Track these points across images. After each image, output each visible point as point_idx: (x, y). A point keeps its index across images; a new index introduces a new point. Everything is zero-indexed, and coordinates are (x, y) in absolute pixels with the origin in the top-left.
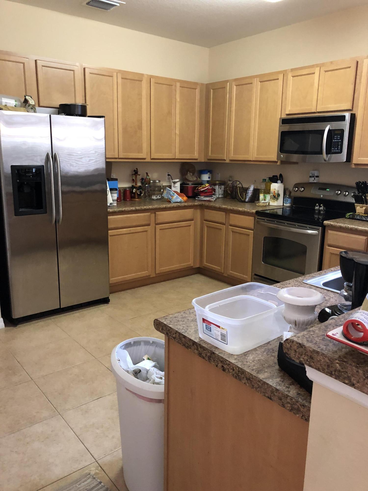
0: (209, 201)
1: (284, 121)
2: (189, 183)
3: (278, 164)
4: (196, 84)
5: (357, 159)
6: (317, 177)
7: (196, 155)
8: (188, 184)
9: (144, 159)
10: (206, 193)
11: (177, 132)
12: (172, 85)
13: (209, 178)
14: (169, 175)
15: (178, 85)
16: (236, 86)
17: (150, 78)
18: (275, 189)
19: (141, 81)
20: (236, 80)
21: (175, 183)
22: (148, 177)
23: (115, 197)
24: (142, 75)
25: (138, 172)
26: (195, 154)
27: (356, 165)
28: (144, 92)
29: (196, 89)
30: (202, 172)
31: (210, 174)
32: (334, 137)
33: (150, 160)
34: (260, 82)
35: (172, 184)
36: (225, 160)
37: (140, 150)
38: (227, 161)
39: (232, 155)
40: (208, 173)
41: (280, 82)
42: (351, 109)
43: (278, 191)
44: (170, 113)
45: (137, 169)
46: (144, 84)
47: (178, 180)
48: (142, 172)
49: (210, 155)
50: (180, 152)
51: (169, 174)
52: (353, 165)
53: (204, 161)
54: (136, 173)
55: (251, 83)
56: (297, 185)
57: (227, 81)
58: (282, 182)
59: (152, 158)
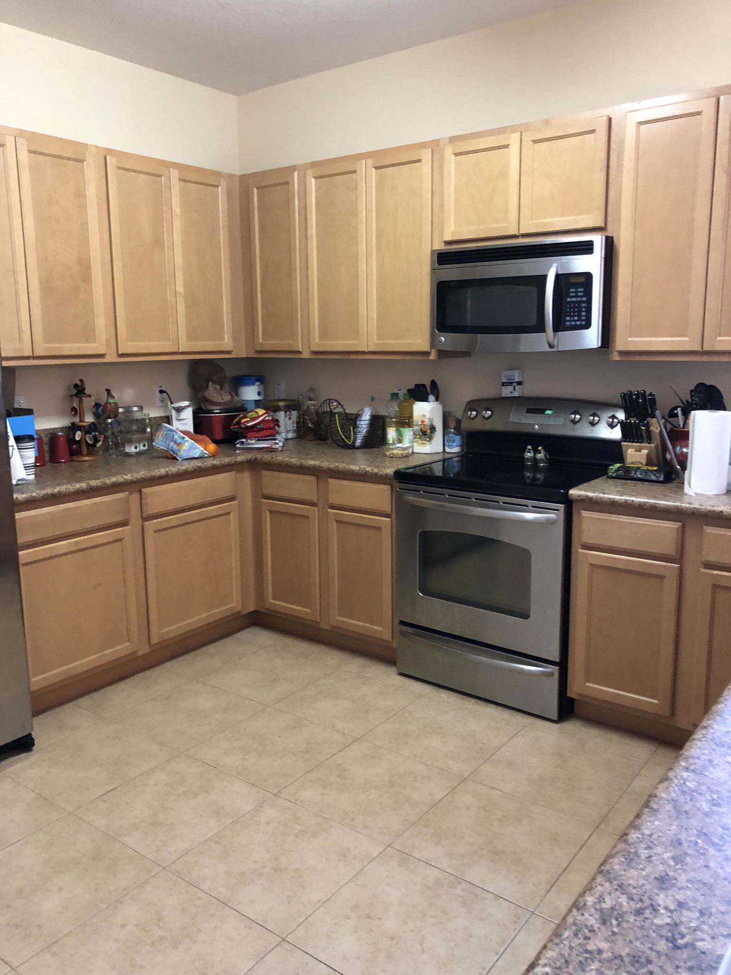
0: (270, 450)
1: (444, 258)
2: (214, 407)
3: (432, 357)
4: (218, 174)
5: (624, 340)
6: (519, 383)
7: (226, 341)
8: (211, 412)
9: (102, 356)
10: (260, 430)
11: (180, 288)
12: (160, 176)
13: (259, 394)
14: (161, 392)
15: (175, 174)
16: (316, 178)
17: (105, 154)
18: (424, 416)
19: (82, 161)
20: (314, 165)
21: (179, 410)
22: (111, 401)
23: (29, 458)
24: (85, 146)
25: (84, 389)
26: (224, 340)
27: (622, 353)
28: (92, 190)
29: (217, 186)
30: (239, 382)
31: (262, 384)
32: (569, 292)
33: (116, 359)
34: (376, 168)
35: (174, 413)
36: (299, 352)
37: (89, 334)
38: (306, 355)
39: (317, 341)
40: (257, 383)
41: (426, 167)
42: (603, 225)
43: (431, 420)
44: (158, 242)
45: (81, 381)
46: (91, 171)
47: (187, 403)
48: (95, 390)
49: (261, 340)
50: (190, 337)
51: (164, 388)
52: (616, 353)
53: (245, 357)
54: (79, 390)
55: (355, 172)
56: (472, 405)
57: (293, 168)
58: (437, 399)
59: (120, 353)
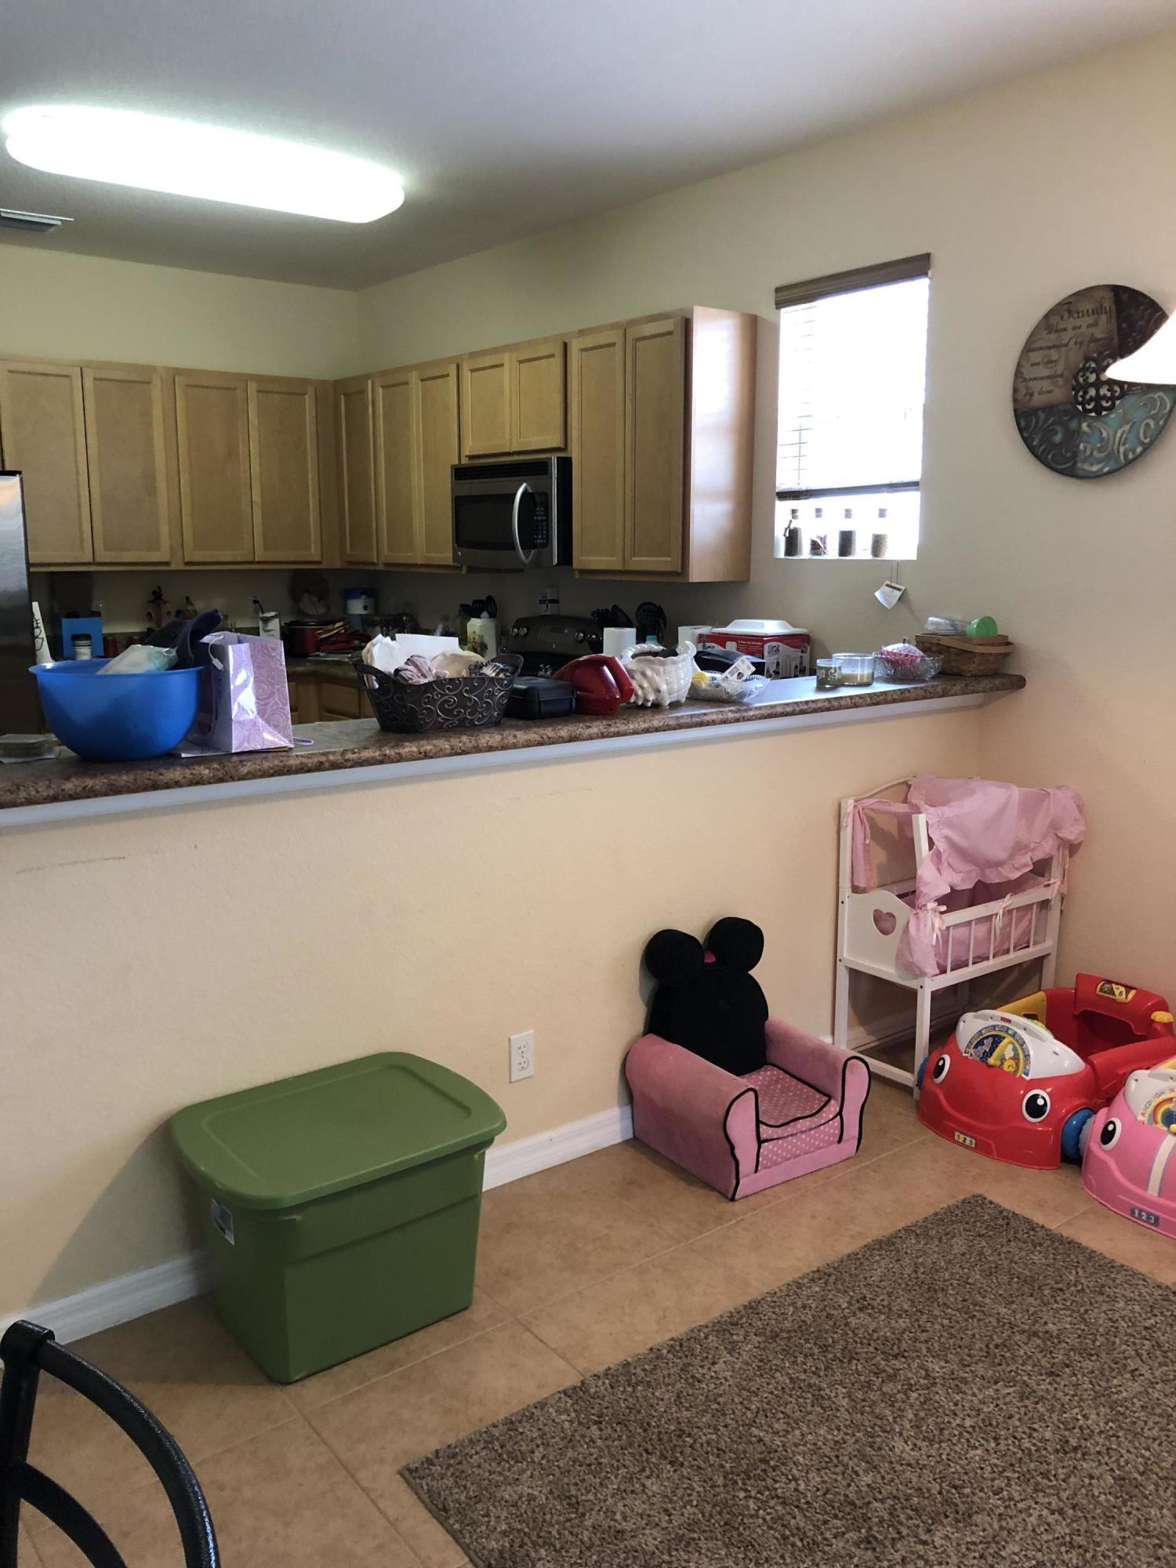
0: (339, 663)
1: (461, 473)
2: (309, 620)
3: (464, 571)
4: (304, 382)
5: (582, 559)
7: (313, 551)
8: (306, 624)
9: (167, 564)
10: (334, 643)
11: (256, 498)
12: (235, 389)
13: (365, 608)
14: (256, 602)
15: (252, 387)
16: (383, 387)
17: (176, 372)
18: (475, 632)
19: (148, 383)
20: (384, 373)
21: (266, 620)
22: (190, 608)
23: (84, 654)
24: (152, 369)
25: (161, 596)
26: (310, 550)
27: (582, 572)
28: (157, 411)
29: (304, 394)
30: (349, 594)
31: (369, 597)
32: (535, 511)
33: (182, 567)
34: (422, 380)
35: (261, 624)
36: (374, 564)
37: (154, 545)
38: (381, 567)
39: (386, 553)
40: (363, 597)
41: (452, 380)
42: (562, 446)
43: (481, 637)
44: (232, 453)
45: (159, 587)
46: (157, 392)
47: (273, 614)
48: (173, 599)
49: (348, 551)
50: (266, 547)
51: (258, 599)
52: (577, 572)
53: (339, 567)
54: (157, 597)
55: (407, 383)
57: (368, 376)
58: (492, 616)
59: (186, 560)
